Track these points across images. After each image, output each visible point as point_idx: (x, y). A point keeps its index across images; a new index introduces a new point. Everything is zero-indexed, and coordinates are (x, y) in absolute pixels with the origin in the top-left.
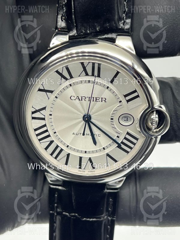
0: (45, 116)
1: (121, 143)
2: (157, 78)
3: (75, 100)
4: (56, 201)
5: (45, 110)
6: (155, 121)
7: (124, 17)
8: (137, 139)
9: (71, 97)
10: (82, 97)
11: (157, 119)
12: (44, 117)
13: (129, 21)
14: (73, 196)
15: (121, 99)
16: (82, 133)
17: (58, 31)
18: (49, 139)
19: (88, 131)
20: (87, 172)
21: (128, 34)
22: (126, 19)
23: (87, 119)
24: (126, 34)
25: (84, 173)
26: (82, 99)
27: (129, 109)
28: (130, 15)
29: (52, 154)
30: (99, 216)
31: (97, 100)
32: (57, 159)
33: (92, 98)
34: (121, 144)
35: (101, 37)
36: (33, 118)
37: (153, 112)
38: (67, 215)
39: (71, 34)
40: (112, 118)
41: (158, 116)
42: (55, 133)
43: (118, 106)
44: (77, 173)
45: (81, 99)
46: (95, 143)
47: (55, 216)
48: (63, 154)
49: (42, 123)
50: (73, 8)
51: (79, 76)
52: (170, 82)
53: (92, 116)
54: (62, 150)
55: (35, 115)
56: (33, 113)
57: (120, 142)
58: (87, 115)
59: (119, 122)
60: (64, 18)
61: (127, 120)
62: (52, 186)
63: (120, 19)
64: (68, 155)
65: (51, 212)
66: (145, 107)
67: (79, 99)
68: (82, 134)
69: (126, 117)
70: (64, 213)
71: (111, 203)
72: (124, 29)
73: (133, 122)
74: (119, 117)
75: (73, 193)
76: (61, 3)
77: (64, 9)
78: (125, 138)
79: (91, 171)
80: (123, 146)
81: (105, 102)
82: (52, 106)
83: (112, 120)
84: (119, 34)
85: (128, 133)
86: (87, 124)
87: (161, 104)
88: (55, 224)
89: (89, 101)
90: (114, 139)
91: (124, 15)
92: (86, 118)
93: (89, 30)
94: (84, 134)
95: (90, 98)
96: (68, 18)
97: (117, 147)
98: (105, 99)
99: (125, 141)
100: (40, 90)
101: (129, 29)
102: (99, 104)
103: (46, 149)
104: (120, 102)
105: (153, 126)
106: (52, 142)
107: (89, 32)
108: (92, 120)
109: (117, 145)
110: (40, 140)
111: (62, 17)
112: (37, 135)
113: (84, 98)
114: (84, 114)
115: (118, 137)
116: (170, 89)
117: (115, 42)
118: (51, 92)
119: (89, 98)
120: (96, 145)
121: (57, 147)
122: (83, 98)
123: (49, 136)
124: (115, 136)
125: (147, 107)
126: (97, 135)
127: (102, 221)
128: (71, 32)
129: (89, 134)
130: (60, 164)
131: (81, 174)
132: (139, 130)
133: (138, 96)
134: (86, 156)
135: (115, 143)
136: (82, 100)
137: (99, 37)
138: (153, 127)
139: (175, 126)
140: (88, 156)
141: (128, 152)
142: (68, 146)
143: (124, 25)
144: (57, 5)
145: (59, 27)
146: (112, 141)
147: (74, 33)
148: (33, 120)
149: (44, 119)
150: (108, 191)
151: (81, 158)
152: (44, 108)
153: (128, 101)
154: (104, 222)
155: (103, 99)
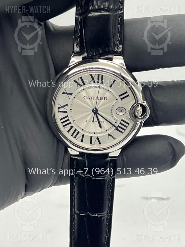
0: (67, 110)
3: (87, 99)
4: (75, 167)
7: (117, 44)
8: (128, 124)
9: (84, 97)
11: (141, 110)
12: (66, 111)
13: (121, 46)
14: (86, 163)
16: (92, 120)
17: (75, 54)
18: (70, 125)
19: (96, 119)
20: (96, 147)
21: (121, 55)
22: (119, 45)
23: (95, 111)
24: (119, 55)
25: (93, 147)
27: (123, 104)
28: (122, 42)
29: (72, 135)
30: (104, 176)
31: (101, 99)
32: (76, 138)
33: (98, 98)
34: (118, 127)
35: (103, 57)
36: (59, 112)
37: (138, 105)
38: (82, 176)
39: (83, 56)
40: (112, 110)
41: (142, 108)
42: (74, 121)
43: (115, 102)
44: (89, 147)
45: (90, 98)
46: (100, 127)
47: (74, 178)
48: (79, 135)
49: (66, 114)
50: (84, 39)
53: (98, 109)
54: (78, 132)
55: (60, 110)
56: (59, 108)
57: (117, 126)
58: (95, 109)
59: (116, 113)
60: (78, 45)
61: (121, 111)
62: (72, 157)
63: (115, 45)
64: (83, 135)
68: (92, 122)
69: (121, 109)
70: (80, 175)
71: (112, 167)
72: (118, 52)
73: (126, 113)
74: (116, 109)
75: (86, 161)
76: (76, 35)
77: (78, 39)
78: (121, 123)
79: (98, 146)
80: (119, 128)
81: (107, 100)
82: (72, 103)
83: (112, 112)
84: (115, 55)
85: (122, 120)
86: (95, 115)
87: (143, 100)
88: (74, 183)
89: (96, 99)
90: (113, 124)
91: (118, 42)
93: (95, 53)
94: (93, 122)
96: (81, 46)
99: (120, 125)
100: (63, 93)
101: (121, 51)
102: (103, 101)
103: (68, 132)
104: (117, 99)
106: (72, 127)
107: (95, 54)
108: (99, 112)
109: (115, 128)
110: (64, 126)
111: (77, 45)
112: (62, 123)
114: (93, 108)
115: (116, 123)
116: (149, 90)
117: (112, 60)
118: (71, 94)
119: (96, 97)
121: (76, 130)
122: (92, 97)
123: (70, 123)
125: (134, 103)
127: (106, 179)
128: (83, 54)
129: (96, 121)
130: (78, 142)
131: (91, 147)
132: (130, 117)
133: (128, 96)
134: (95, 136)
137: (102, 57)
138: (138, 115)
139: (153, 114)
140: (96, 136)
141: (122, 132)
142: (82, 130)
143: (118, 49)
145: (75, 51)
147: (85, 55)
149: (66, 112)
150: (110, 159)
151: (91, 137)
152: (67, 105)
153: (122, 99)
154: (108, 180)
155: (105, 98)
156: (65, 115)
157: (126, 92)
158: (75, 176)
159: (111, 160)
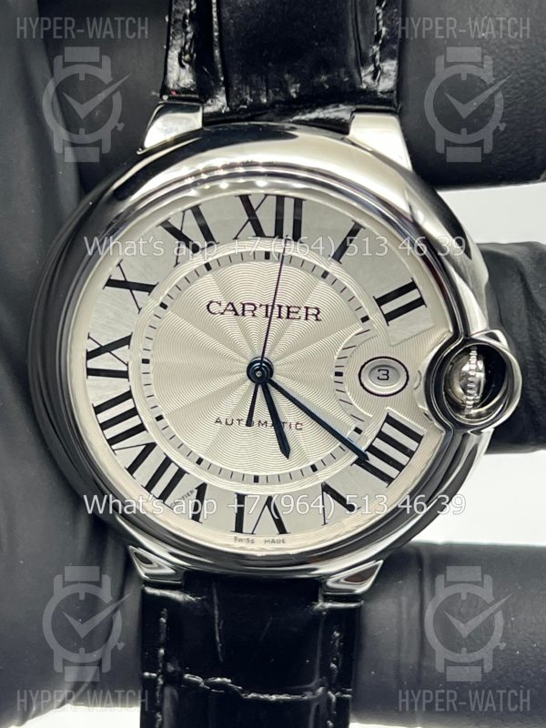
0: (127, 365)
1: (367, 450)
2: (478, 244)
3: (222, 313)
4: (163, 637)
5: (127, 346)
6: (476, 380)
7: (374, 56)
8: (418, 438)
9: (208, 306)
10: (244, 305)
11: (481, 375)
12: (124, 368)
13: (390, 66)
14: (217, 621)
15: (367, 310)
16: (245, 417)
17: (169, 99)
18: (140, 439)
19: (262, 412)
20: (260, 544)
21: (388, 108)
22: (382, 60)
23: (261, 374)
24: (383, 107)
25: (250, 546)
26: (244, 310)
27: (393, 344)
28: (397, 47)
29: (149, 487)
30: (298, 687)
31: (292, 315)
32: (167, 502)
33: (277, 308)
34: (368, 453)
35: (303, 118)
36: (91, 372)
37: (468, 351)
38: (197, 684)
39: (209, 109)
40: (339, 370)
41: (485, 365)
42: (159, 418)
43: (356, 332)
44: (228, 546)
45: (240, 312)
46: (285, 449)
47: (158, 688)
48: (186, 485)
49: (120, 386)
50: (216, 27)
51: (236, 238)
52: (519, 258)
53: (277, 366)
54: (180, 473)
55: (96, 363)
56: (90, 355)
57: (363, 448)
58: (261, 361)
59: (362, 385)
60: (187, 57)
61: (386, 377)
62: (150, 590)
63: (363, 60)
64: (202, 489)
65: (147, 674)
66: (443, 335)
67: (234, 310)
68: (244, 423)
69: (384, 367)
70: (187, 676)
71: (337, 645)
72: (375, 92)
73: (406, 384)
74: (363, 367)
75: (216, 612)
76: (178, 11)
77: (189, 29)
78: (381, 435)
79: (273, 541)
80: (374, 461)
81: (317, 320)
82: (151, 333)
83: (338, 378)
84: (359, 107)
85: (390, 420)
86: (260, 389)
87: (491, 325)
88: (159, 715)
89: (267, 316)
90: (346, 437)
91: (376, 48)
92: (257, 370)
93: (267, 95)
94: (249, 423)
95: (270, 309)
96: (199, 59)
97: (356, 462)
98: (315, 312)
99: (380, 445)
100: (111, 283)
101: (391, 92)
102: (298, 326)
103: (132, 469)
104: (365, 319)
105: (470, 395)
106: (150, 447)
107: (265, 101)
108: (277, 378)
109: (355, 457)
110: (112, 441)
111: (180, 55)
112: (104, 426)
113: (252, 308)
114: (250, 358)
115: (358, 431)
116: (519, 279)
117: (347, 133)
118: (148, 288)
119: (267, 306)
120: (287, 457)
121: (167, 462)
122: (246, 307)
123: (140, 428)
124: (349, 427)
125: (448, 336)
126: (293, 426)
127: (308, 703)
128: (209, 102)
129: (266, 422)
130: (174, 518)
131: (242, 548)
132: (426, 409)
134: (256, 493)
135: (350, 451)
136: (243, 314)
137: (296, 118)
138: (467, 399)
140: (262, 491)
141: (389, 480)
142: (200, 461)
143: (374, 78)
144: (167, 19)
145: (171, 86)
146: (340, 443)
147: (219, 103)
148: (90, 377)
149: (124, 375)
150: (328, 605)
151: (241, 498)
152: (126, 341)
153: (389, 317)
154: (315, 704)
155: (310, 311)
156: (116, 387)
157: (412, 286)
158: (161, 682)
159: (331, 610)
